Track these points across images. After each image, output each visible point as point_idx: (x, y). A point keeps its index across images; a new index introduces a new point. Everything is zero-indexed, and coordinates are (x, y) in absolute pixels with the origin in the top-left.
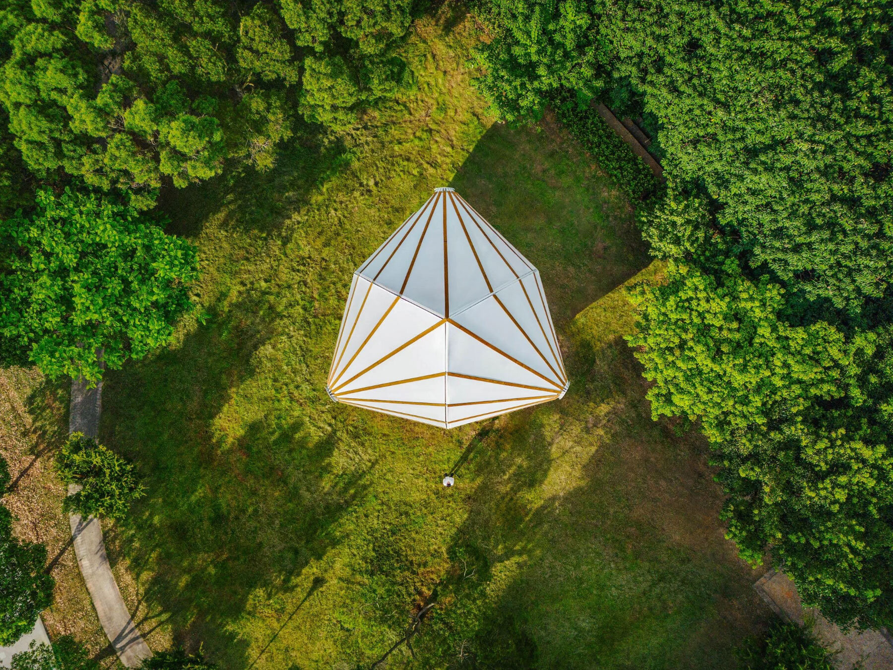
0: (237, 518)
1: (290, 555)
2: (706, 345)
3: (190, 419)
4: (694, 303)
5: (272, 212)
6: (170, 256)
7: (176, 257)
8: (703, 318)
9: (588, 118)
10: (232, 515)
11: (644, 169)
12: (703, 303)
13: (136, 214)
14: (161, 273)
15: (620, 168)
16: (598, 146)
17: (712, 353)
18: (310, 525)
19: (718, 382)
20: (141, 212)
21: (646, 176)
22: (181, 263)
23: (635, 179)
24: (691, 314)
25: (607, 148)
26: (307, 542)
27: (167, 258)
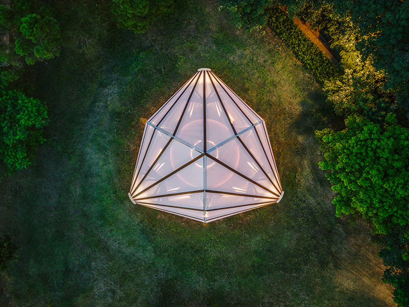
0: (78, 271)
1: (110, 294)
2: (378, 170)
3: (51, 211)
4: (369, 142)
5: (101, 86)
6: (28, 111)
7: (32, 112)
8: (375, 152)
9: (292, 29)
10: (76, 269)
11: (326, 60)
12: (375, 142)
13: (6, 84)
14: (23, 121)
15: (312, 59)
16: (299, 46)
17: (382, 176)
18: (123, 276)
19: (386, 195)
20: (10, 83)
21: (327, 64)
22: (35, 115)
23: (321, 65)
24: (367, 149)
25: (304, 47)
26: (121, 286)
27: (26, 112)
